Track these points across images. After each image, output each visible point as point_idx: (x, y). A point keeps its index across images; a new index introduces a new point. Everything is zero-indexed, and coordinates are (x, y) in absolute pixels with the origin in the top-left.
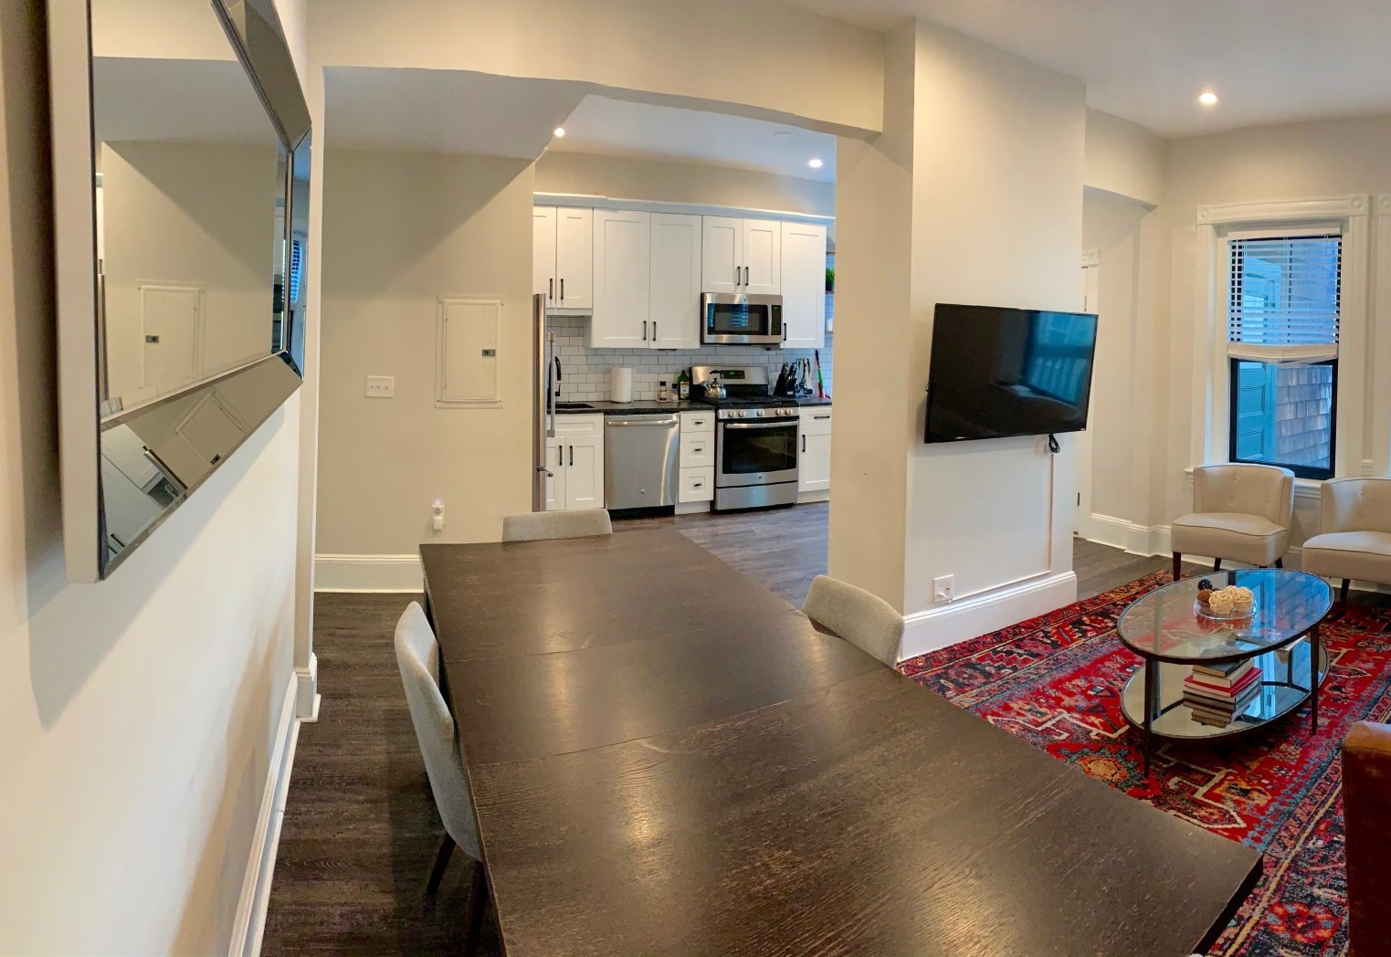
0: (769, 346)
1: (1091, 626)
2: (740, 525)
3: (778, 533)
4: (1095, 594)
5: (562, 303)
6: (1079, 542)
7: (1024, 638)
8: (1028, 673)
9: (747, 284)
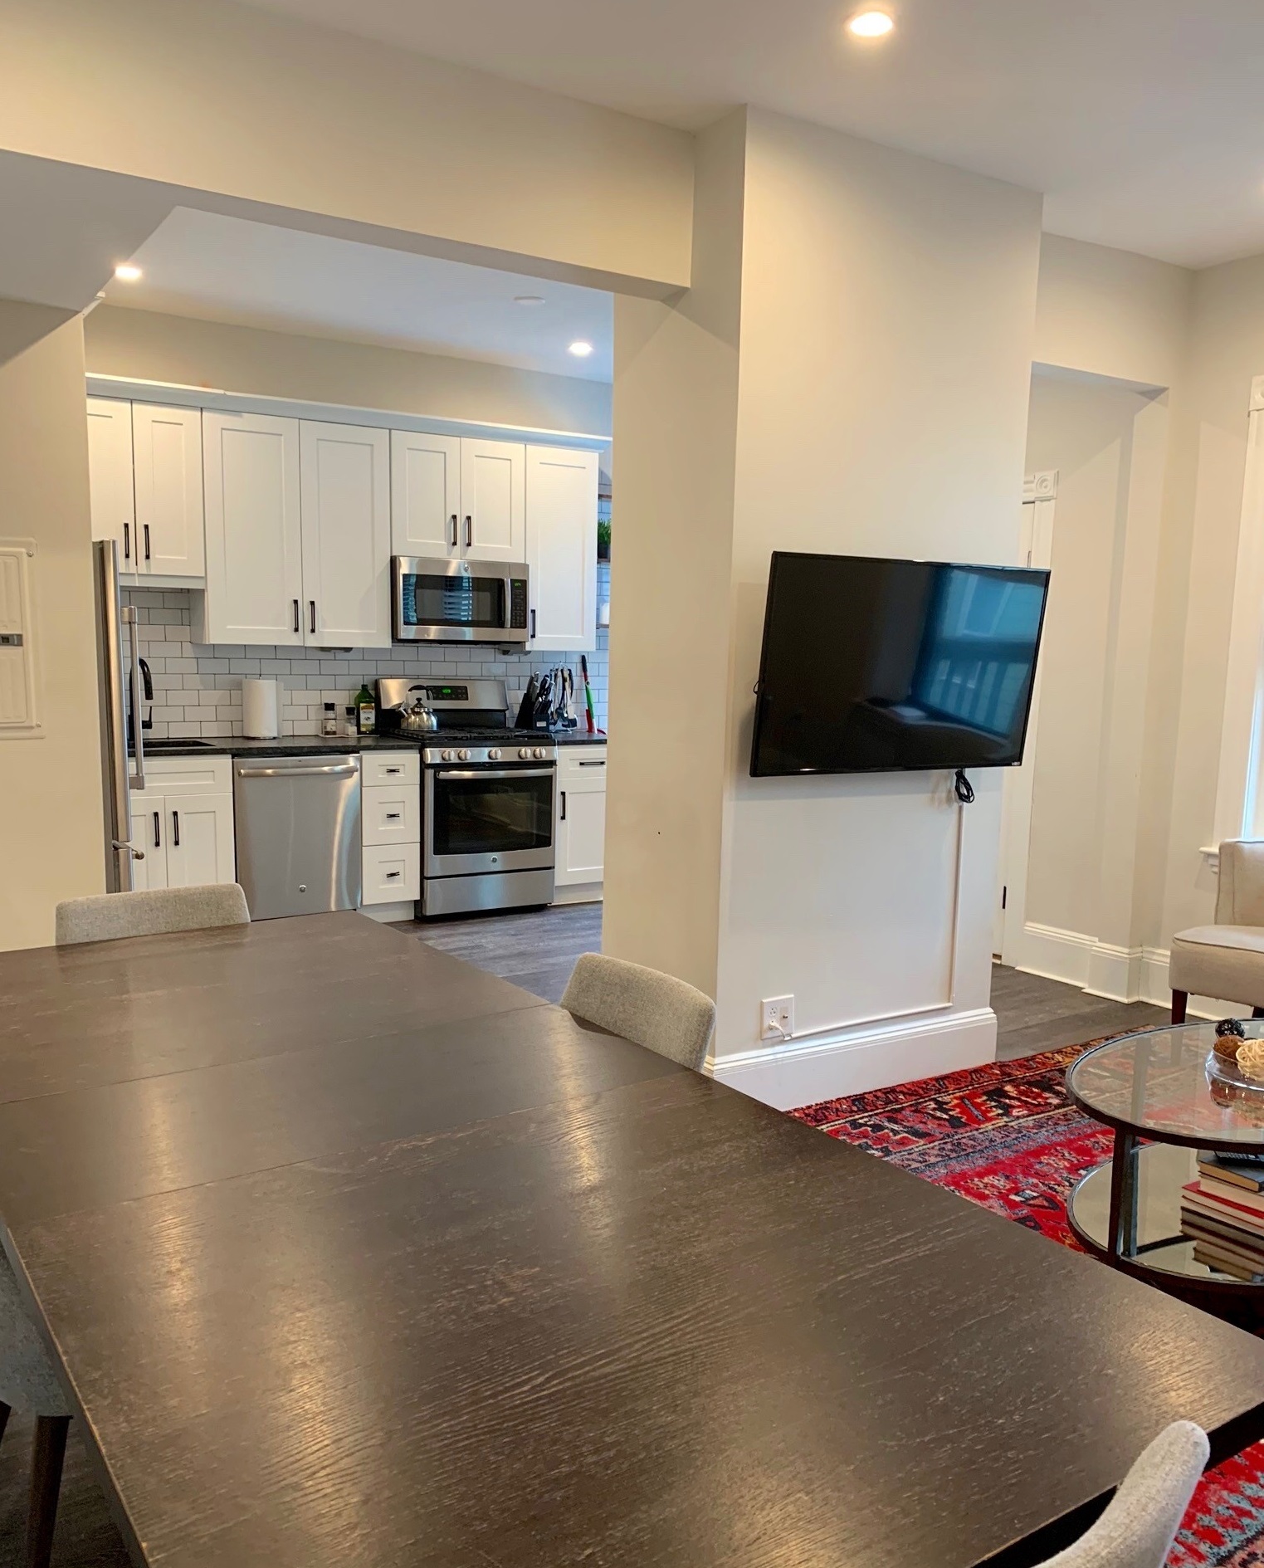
0: (506, 647)
1: (1019, 1100)
2: (465, 938)
3: (522, 948)
4: (1030, 1053)
5: (148, 567)
6: (1001, 971)
7: (903, 1108)
8: (908, 1160)
9: (469, 545)
